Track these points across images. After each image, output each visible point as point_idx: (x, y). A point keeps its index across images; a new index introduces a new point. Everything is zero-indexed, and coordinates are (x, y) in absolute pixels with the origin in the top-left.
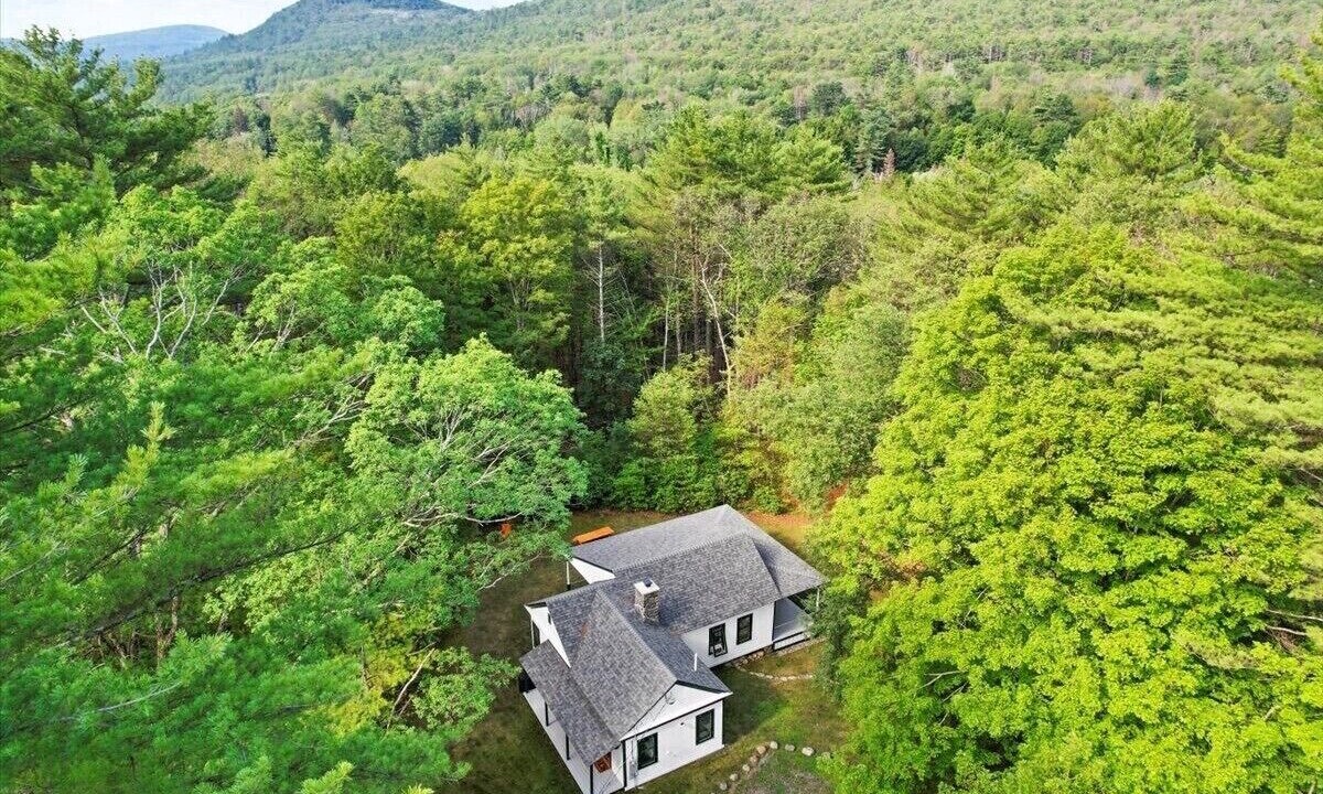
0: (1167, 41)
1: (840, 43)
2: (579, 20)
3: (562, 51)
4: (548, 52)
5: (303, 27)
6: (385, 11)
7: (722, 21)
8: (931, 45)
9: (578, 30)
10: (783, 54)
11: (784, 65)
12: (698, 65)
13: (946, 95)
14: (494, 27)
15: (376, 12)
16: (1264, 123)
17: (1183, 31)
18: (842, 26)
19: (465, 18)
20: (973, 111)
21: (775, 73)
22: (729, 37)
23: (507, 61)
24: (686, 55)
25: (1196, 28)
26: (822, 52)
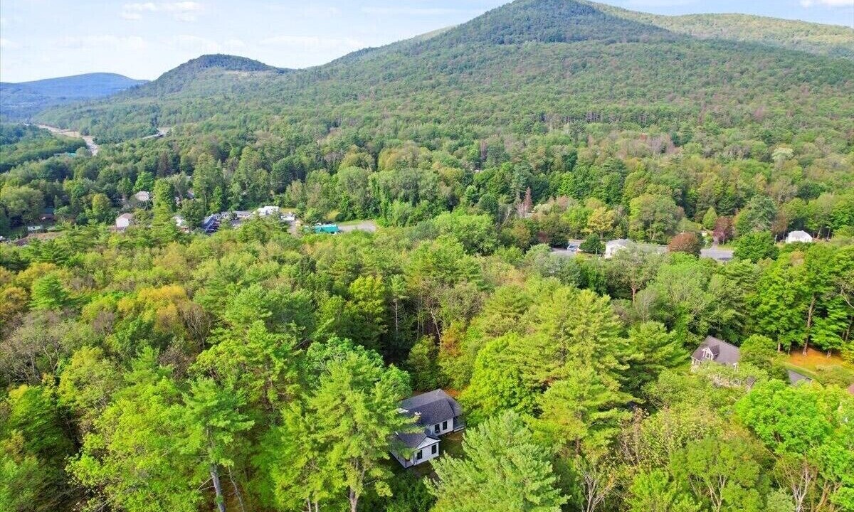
0: (686, 110)
1: (507, 107)
2: (354, 84)
3: (346, 108)
4: (338, 108)
5: (183, 82)
6: (233, 73)
7: (438, 89)
8: (558, 111)
9: (355, 93)
10: (474, 114)
11: (475, 121)
12: (426, 121)
13: (561, 150)
14: (302, 87)
15: (228, 73)
16: (716, 177)
17: (696, 104)
18: (509, 95)
19: (283, 78)
20: (577, 158)
21: (470, 126)
22: (444, 102)
23: (313, 114)
24: (419, 114)
25: (703, 102)
26: (497, 114)
